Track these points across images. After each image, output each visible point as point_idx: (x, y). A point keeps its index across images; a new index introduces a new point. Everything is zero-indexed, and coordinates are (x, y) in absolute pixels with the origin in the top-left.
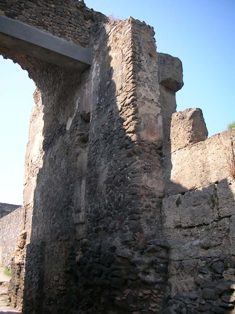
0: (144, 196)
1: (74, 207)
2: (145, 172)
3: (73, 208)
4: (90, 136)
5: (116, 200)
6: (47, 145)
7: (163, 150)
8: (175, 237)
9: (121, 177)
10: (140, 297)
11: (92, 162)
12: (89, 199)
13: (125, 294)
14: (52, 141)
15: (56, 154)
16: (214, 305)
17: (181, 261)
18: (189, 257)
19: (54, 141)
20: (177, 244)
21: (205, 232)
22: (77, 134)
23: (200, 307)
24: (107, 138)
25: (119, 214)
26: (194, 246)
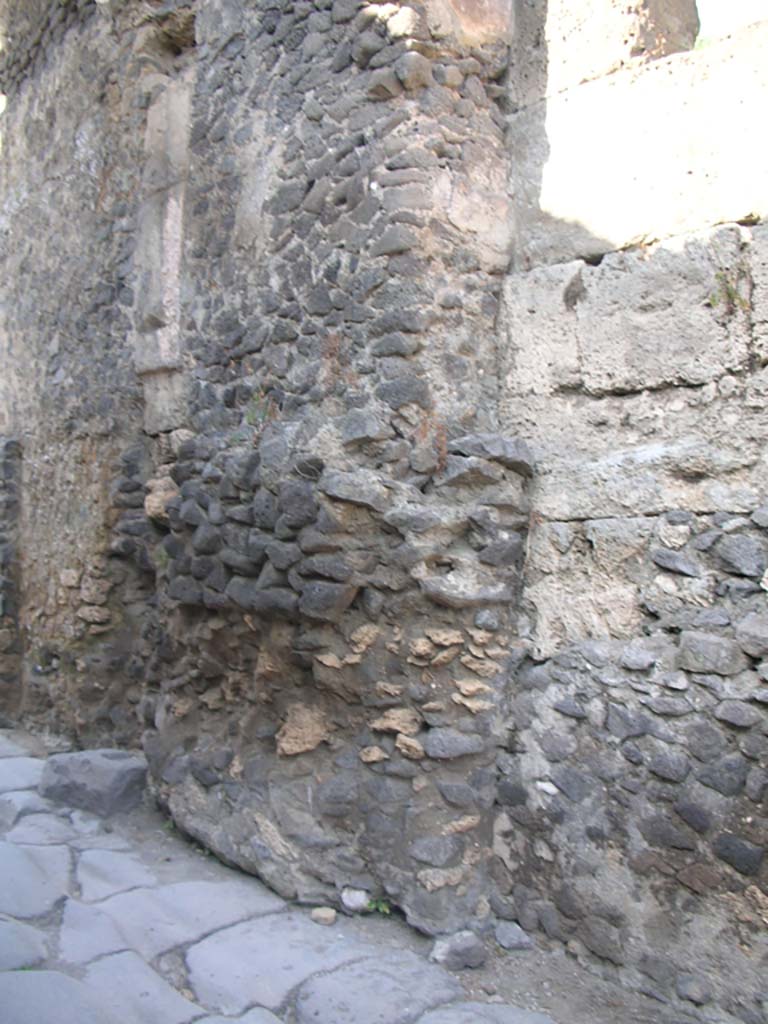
0: (438, 263)
1: (135, 308)
2: (443, 167)
3: (129, 311)
4: (199, 21)
5: (317, 276)
6: (15, 69)
7: (511, 86)
8: (555, 427)
9: (342, 184)
10: (420, 657)
11: (208, 129)
12: (199, 275)
13: (355, 644)
14: (37, 54)
15: (53, 104)
16: (723, 696)
17: (582, 520)
18: (615, 509)
19: (44, 50)
20: (563, 457)
21: (688, 413)
22: (144, 16)
23: (666, 699)
24: (278, 27)
25: (332, 331)
26: (642, 465)
